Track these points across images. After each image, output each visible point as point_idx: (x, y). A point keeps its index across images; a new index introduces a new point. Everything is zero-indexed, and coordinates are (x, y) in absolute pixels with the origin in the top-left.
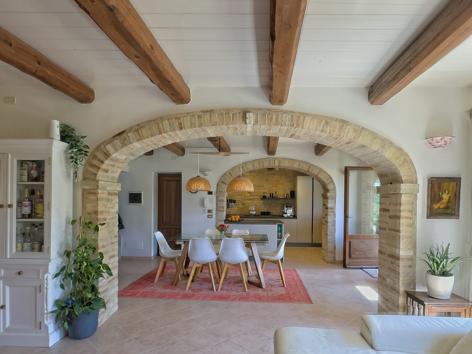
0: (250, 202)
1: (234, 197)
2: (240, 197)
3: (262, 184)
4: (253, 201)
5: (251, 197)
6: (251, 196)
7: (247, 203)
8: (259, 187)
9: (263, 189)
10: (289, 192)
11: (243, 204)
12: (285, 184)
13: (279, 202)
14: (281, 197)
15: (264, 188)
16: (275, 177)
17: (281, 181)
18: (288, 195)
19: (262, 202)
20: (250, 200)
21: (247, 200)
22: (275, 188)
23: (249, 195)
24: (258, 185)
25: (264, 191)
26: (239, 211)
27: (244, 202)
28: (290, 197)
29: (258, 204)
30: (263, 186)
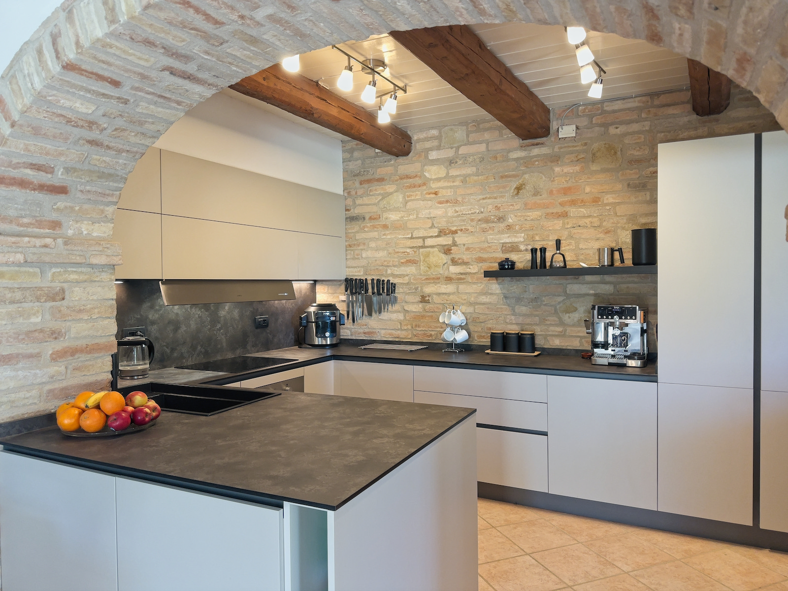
0: (450, 288)
1: (389, 272)
2: (411, 270)
3: (497, 208)
4: (461, 287)
5: (454, 269)
6: (454, 262)
7: (439, 294)
8: (484, 225)
9: (501, 232)
10: (625, 240)
11: (424, 300)
12: (609, 199)
13: (575, 287)
14: (585, 265)
15: (509, 227)
16: (557, 169)
17: (588, 189)
18: (620, 250)
19: (498, 291)
20: (449, 279)
21: (436, 280)
22: (558, 224)
23: (444, 258)
24: (481, 216)
25: (506, 239)
26: (409, 327)
27: (428, 290)
28: (629, 262)
29: (484, 299)
30: (501, 219)
